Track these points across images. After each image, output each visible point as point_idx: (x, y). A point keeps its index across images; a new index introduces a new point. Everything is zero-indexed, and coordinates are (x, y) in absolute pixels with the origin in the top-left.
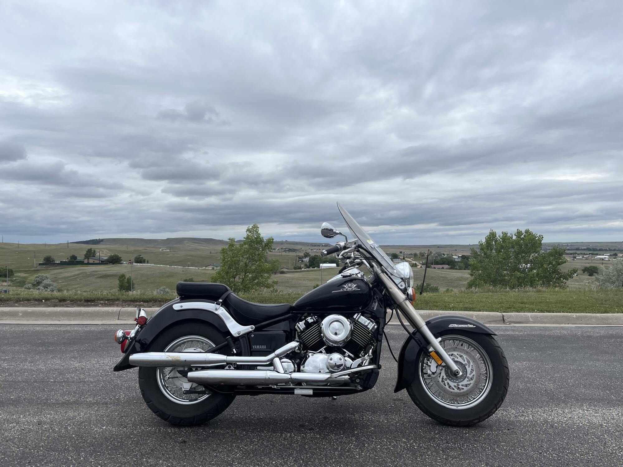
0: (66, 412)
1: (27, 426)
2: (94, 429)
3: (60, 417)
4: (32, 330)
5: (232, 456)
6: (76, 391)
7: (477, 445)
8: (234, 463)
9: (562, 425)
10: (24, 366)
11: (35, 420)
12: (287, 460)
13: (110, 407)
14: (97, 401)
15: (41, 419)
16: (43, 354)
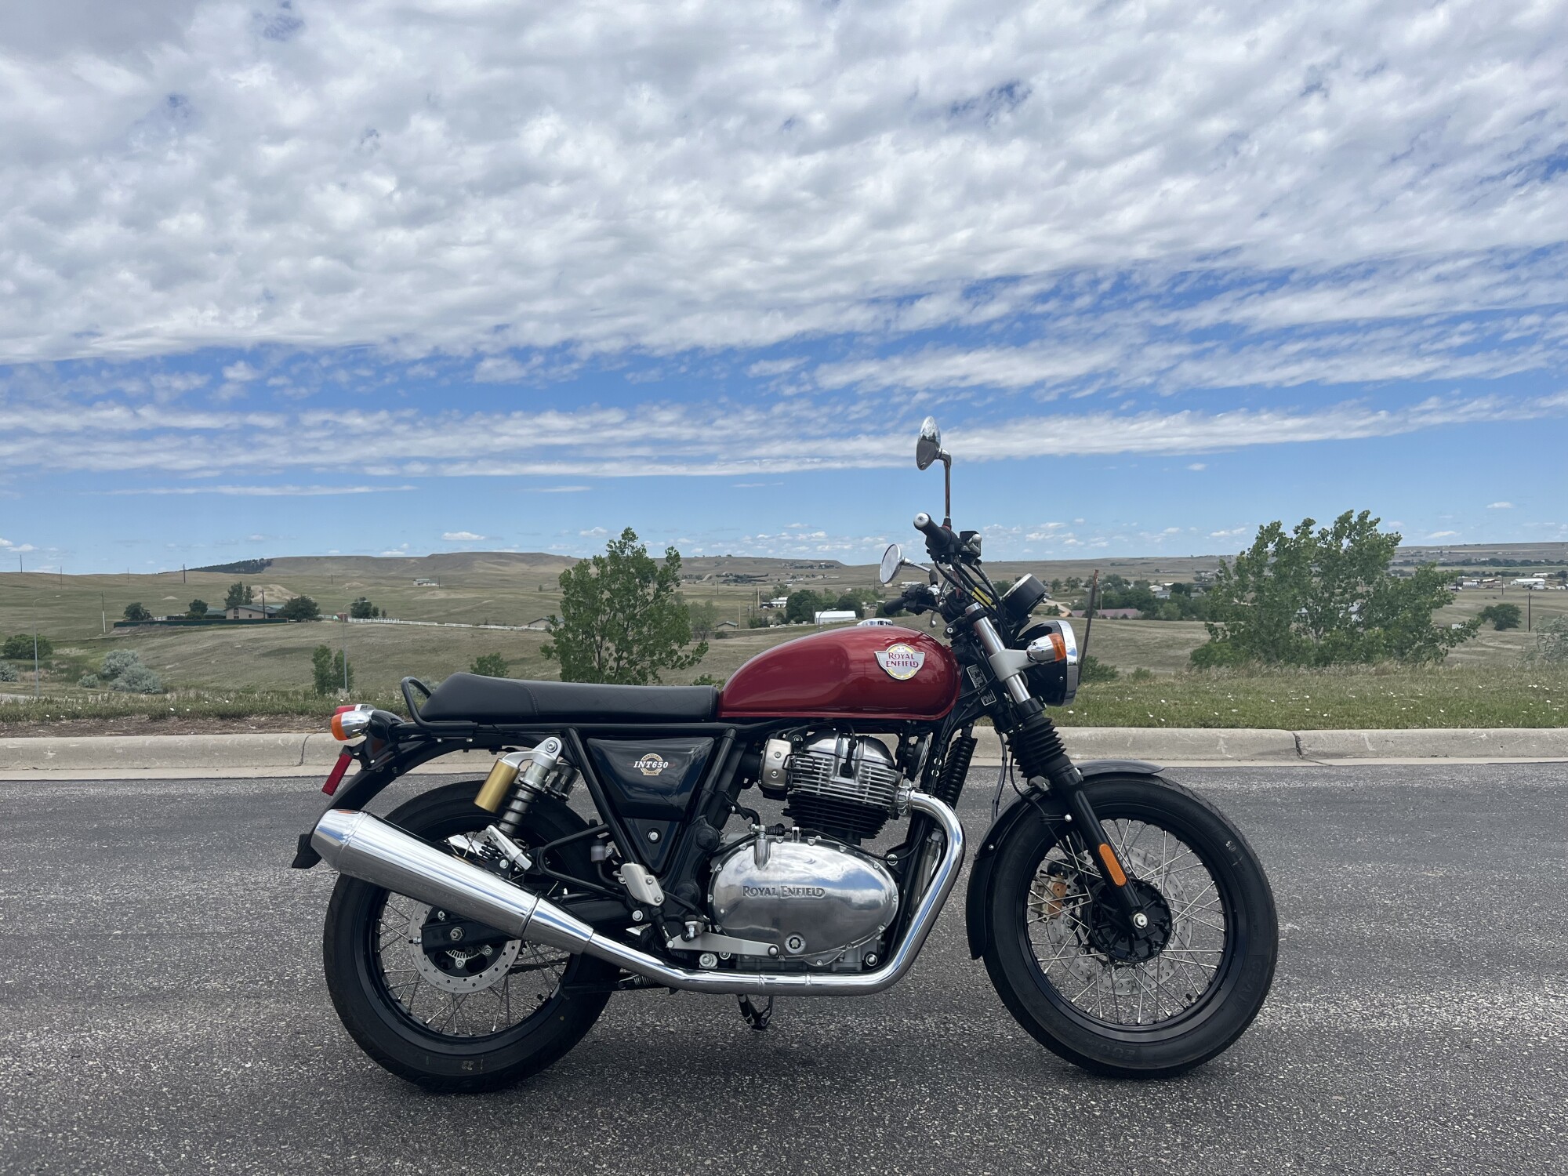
0: (148, 1022)
1: (41, 1064)
2: (220, 1070)
3: (133, 1037)
4: (77, 795)
5: (593, 1142)
6: (179, 960)
7: (1266, 1105)
8: (597, 1166)
9: (1494, 1039)
10: (48, 893)
11: (63, 1047)
12: (742, 1156)
13: (267, 1007)
14: (232, 987)
15: (81, 1042)
16: (102, 860)
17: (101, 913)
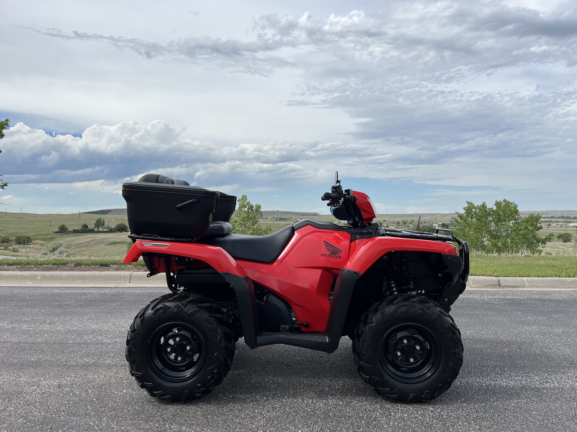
0: (85, 375)
1: (47, 389)
2: (114, 393)
3: (80, 380)
4: (50, 292)
5: (256, 422)
6: (95, 352)
10: (43, 327)
11: (55, 383)
14: (115, 362)
15: (62, 382)
16: (62, 315)
17: (64, 335)
